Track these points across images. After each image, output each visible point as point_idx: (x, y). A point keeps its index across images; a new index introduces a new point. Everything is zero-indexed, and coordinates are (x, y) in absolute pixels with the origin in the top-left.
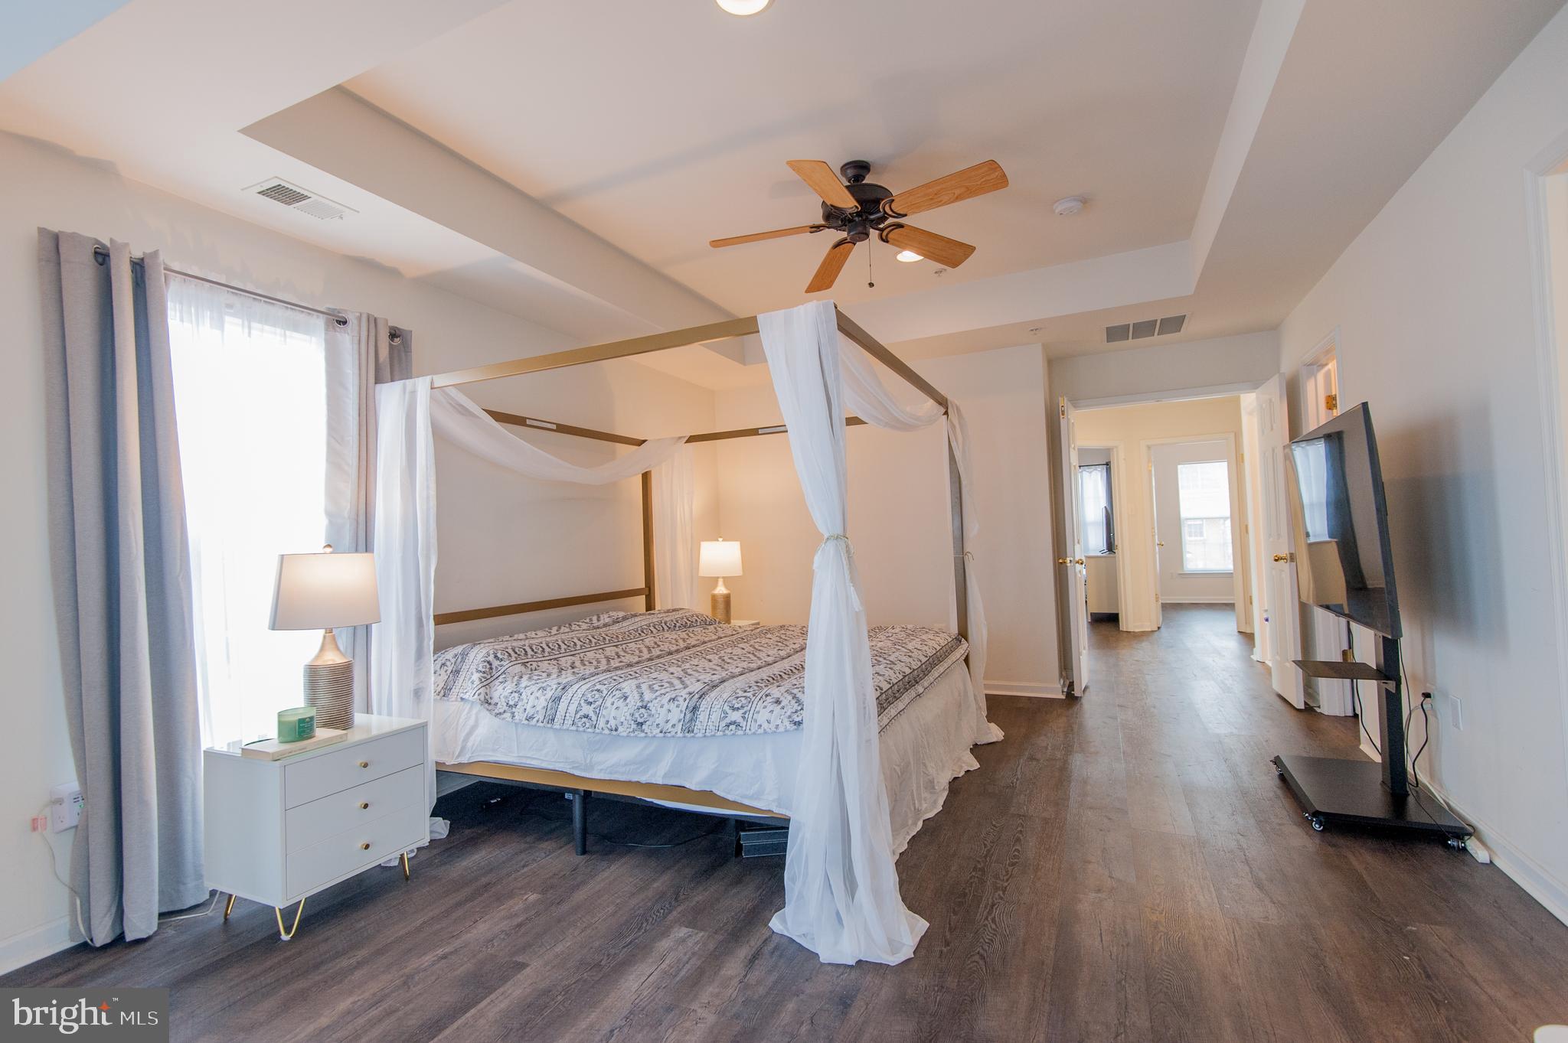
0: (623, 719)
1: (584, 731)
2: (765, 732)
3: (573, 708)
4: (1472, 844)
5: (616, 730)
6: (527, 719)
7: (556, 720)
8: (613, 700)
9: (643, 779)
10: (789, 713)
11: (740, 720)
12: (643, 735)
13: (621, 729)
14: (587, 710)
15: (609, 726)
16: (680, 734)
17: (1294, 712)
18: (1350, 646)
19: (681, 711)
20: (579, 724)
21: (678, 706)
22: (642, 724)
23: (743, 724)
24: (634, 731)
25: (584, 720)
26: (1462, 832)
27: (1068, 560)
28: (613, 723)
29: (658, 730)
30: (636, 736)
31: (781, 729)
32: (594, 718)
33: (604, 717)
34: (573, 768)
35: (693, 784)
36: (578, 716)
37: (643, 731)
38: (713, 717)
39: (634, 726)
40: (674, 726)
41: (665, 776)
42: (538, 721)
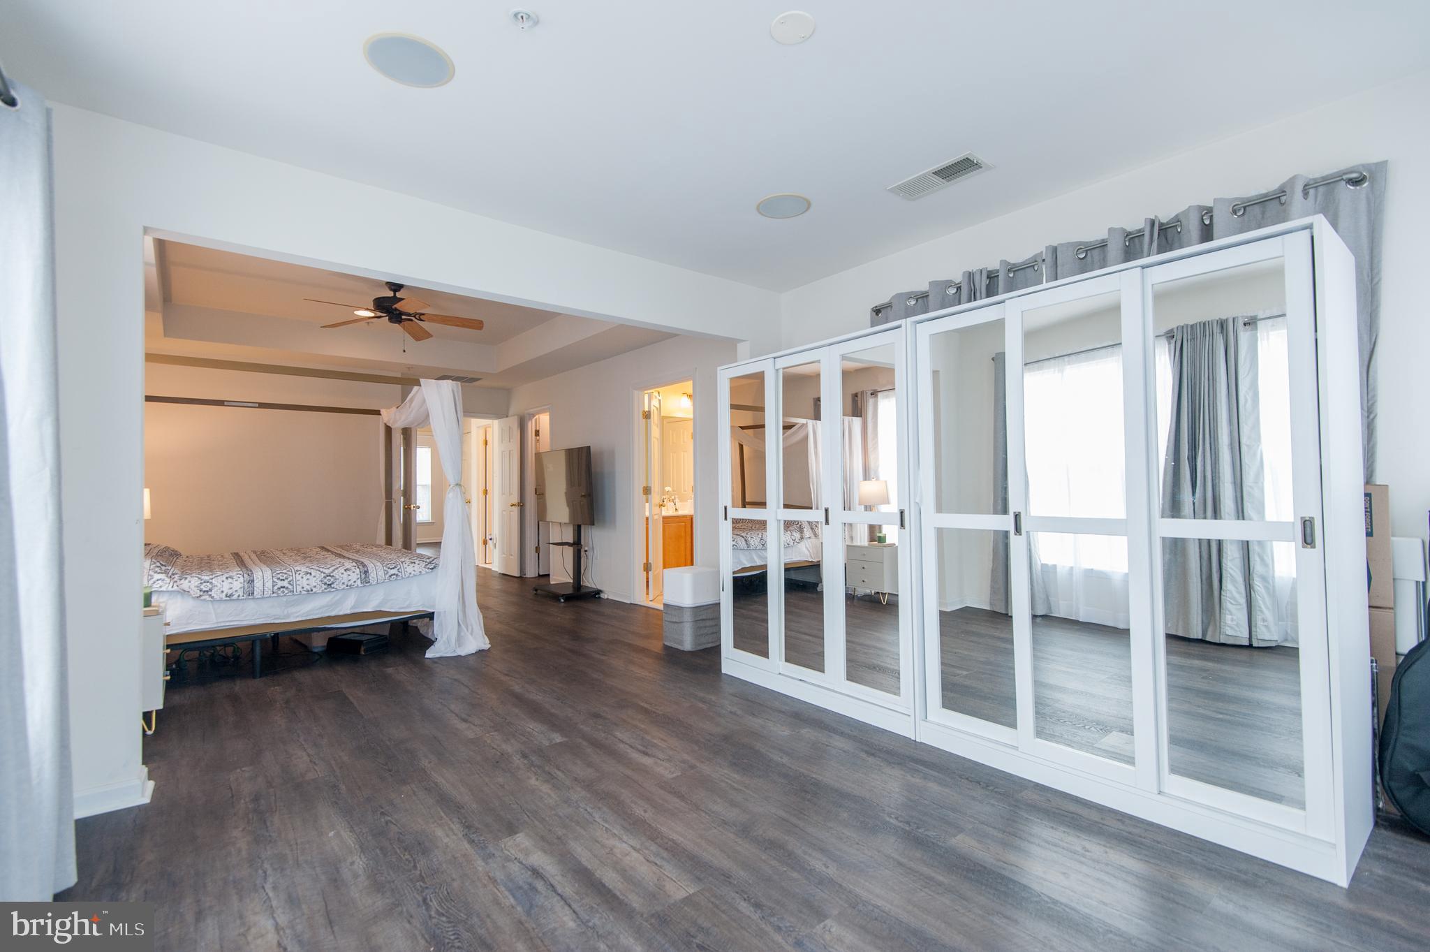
0: (315, 584)
1: (285, 596)
2: (415, 575)
3: (269, 584)
4: (602, 596)
5: (312, 590)
6: (226, 596)
7: (255, 593)
8: (301, 575)
9: (333, 614)
10: (423, 566)
11: (397, 573)
12: (333, 590)
13: (314, 590)
14: (280, 584)
15: (305, 589)
16: (360, 585)
17: (516, 579)
18: (539, 545)
19: (358, 574)
20: (279, 592)
21: (354, 572)
22: (330, 585)
23: (400, 574)
24: (325, 589)
25: (282, 589)
26: (599, 592)
27: (412, 506)
28: (309, 588)
29: (345, 586)
30: (329, 591)
31: (423, 572)
32: (290, 587)
33: (299, 585)
34: (275, 619)
35: (369, 608)
36: (276, 588)
37: (334, 588)
38: (380, 574)
39: (324, 587)
40: (355, 582)
41: (351, 609)
42: (239, 596)
